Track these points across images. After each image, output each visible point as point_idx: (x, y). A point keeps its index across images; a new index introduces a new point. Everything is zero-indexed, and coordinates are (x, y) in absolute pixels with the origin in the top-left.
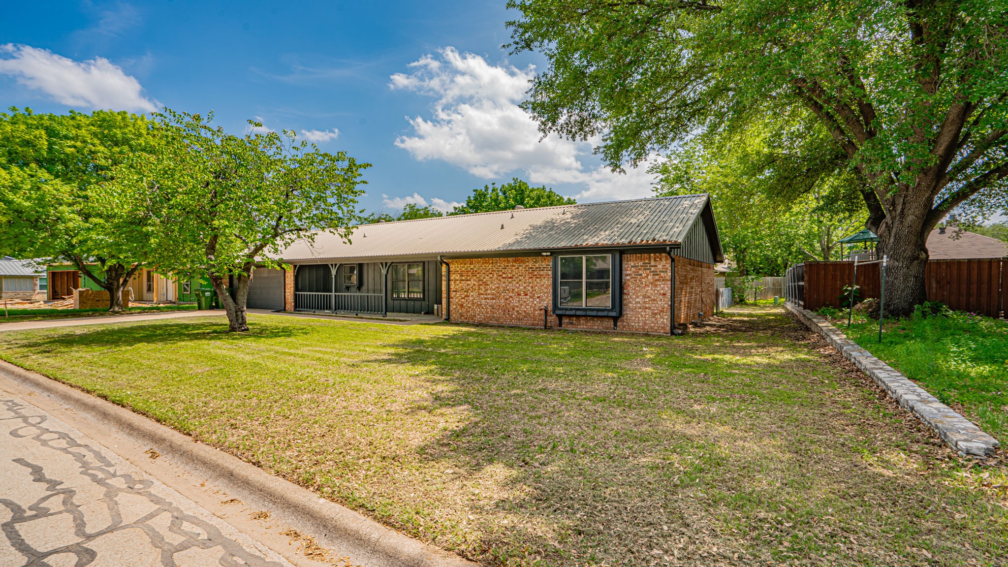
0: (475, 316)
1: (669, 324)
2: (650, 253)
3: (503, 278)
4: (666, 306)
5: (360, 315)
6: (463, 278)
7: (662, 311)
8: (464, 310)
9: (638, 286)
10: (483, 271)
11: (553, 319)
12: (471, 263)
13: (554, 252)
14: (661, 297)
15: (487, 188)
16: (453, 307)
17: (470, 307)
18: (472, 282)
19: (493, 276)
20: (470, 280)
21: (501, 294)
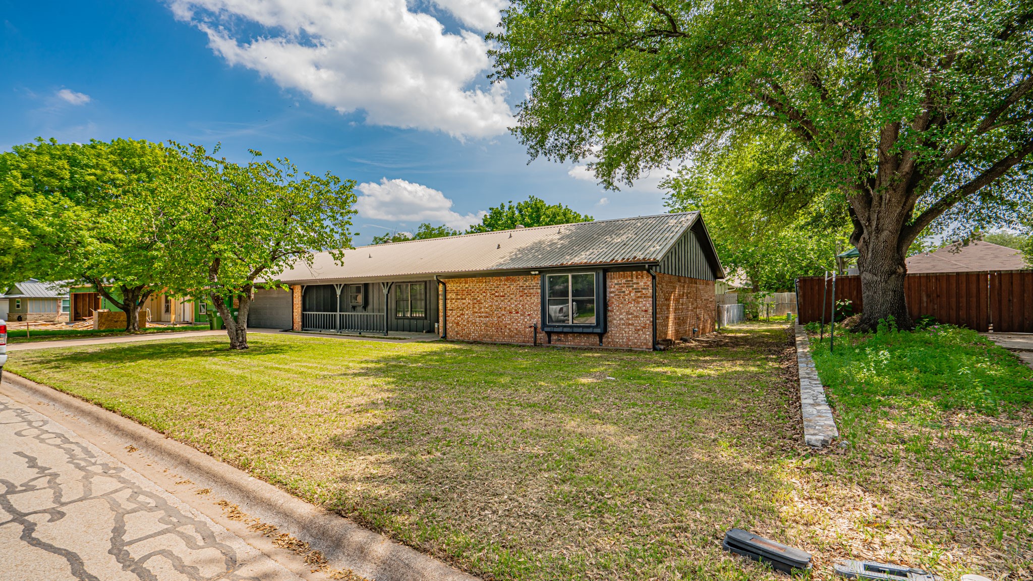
0: (470, 334)
1: (651, 340)
2: (632, 271)
3: (496, 296)
4: (648, 322)
5: (363, 334)
6: (459, 297)
7: (644, 327)
8: (460, 328)
9: (622, 303)
10: (477, 290)
11: (542, 336)
12: (466, 283)
13: (542, 271)
14: (643, 313)
15: (502, 206)
16: (449, 325)
17: (465, 326)
18: (467, 301)
19: (487, 294)
20: (465, 299)
21: (493, 313)
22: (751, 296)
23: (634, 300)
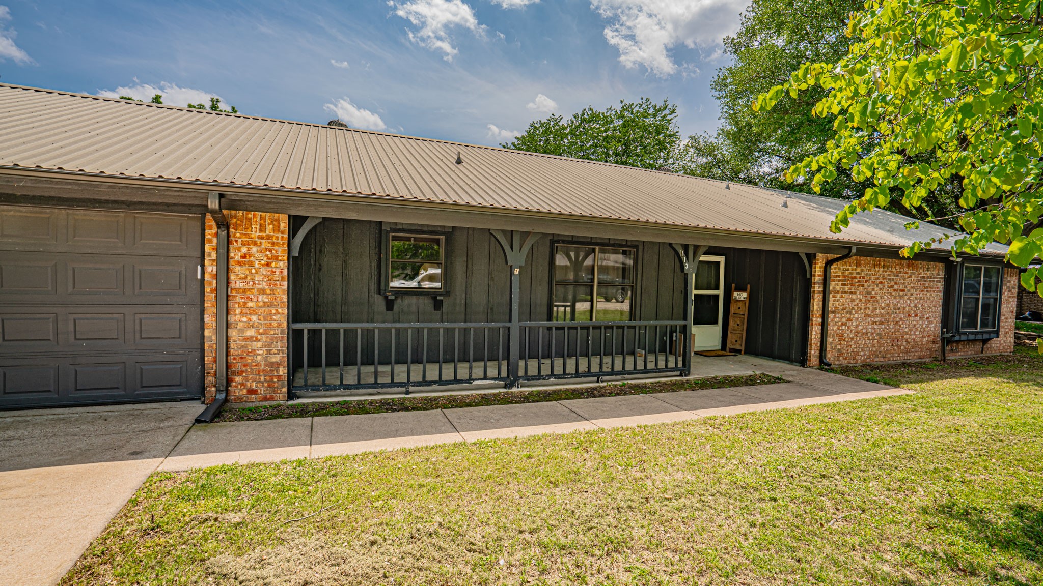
0: (858, 352)
1: (1013, 342)
3: (895, 290)
4: (1013, 323)
5: (617, 379)
6: (847, 289)
7: (1010, 330)
8: (844, 344)
12: (859, 265)
14: (1011, 314)
17: (852, 339)
18: (857, 296)
19: (884, 286)
20: (855, 293)
21: (890, 316)
23: (1007, 300)
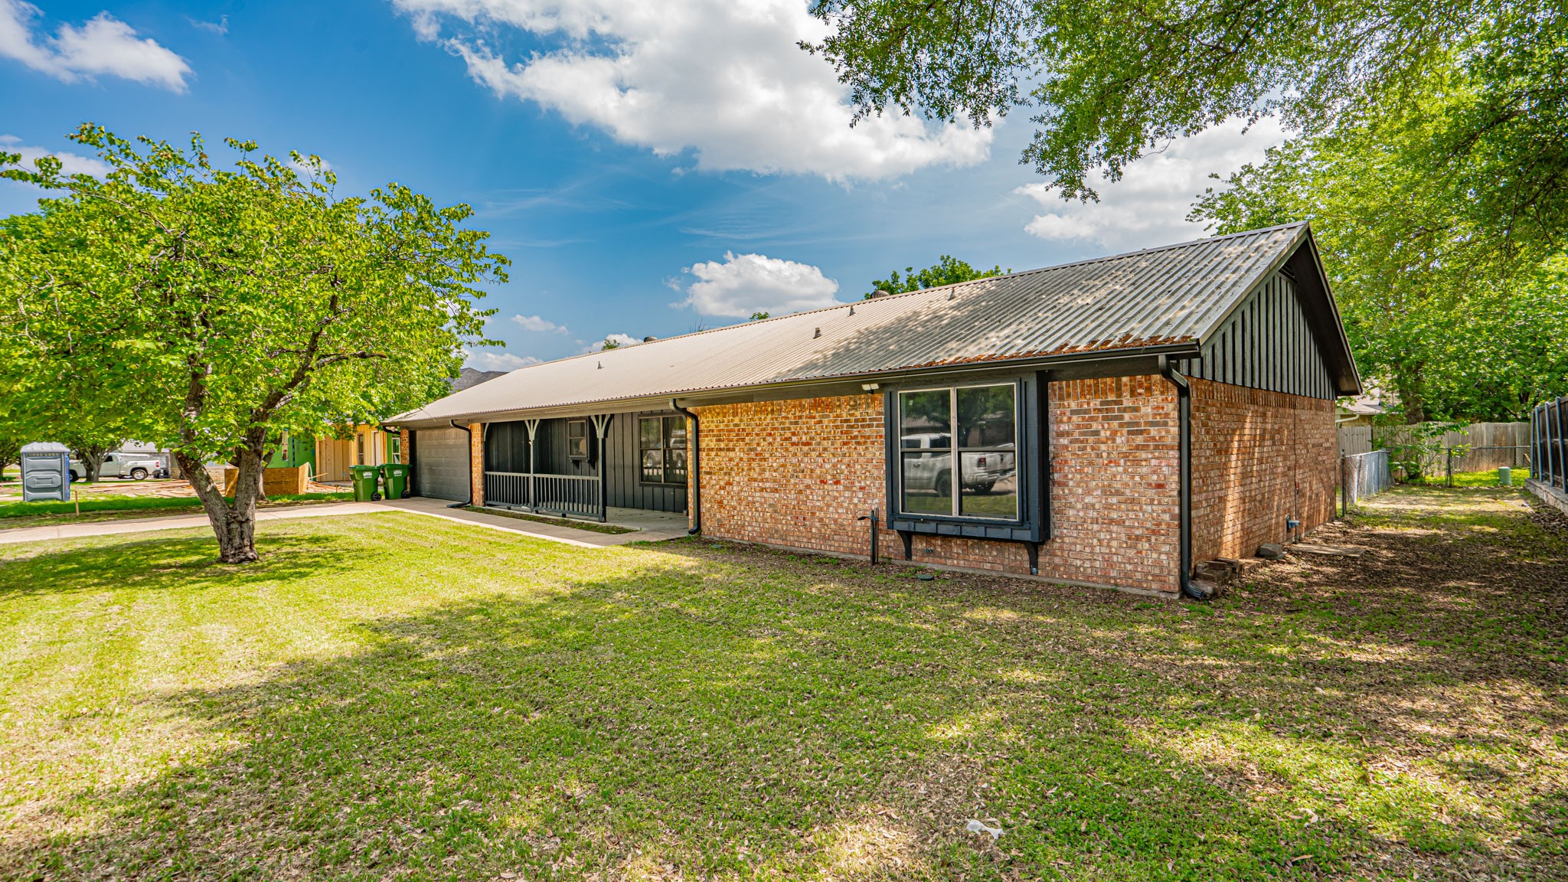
0: (743, 526)
1: (1174, 567)
2: (1118, 375)
3: (793, 444)
4: (1167, 517)
5: (568, 516)
6: (722, 445)
7: (1154, 532)
8: (724, 513)
9: (1091, 464)
10: (757, 430)
11: (890, 540)
12: (735, 414)
13: (888, 382)
14: (1151, 493)
16: (705, 506)
17: (735, 508)
18: (737, 454)
19: (774, 439)
20: (734, 450)
21: (788, 481)
22: (1405, 432)
23: (1126, 456)
